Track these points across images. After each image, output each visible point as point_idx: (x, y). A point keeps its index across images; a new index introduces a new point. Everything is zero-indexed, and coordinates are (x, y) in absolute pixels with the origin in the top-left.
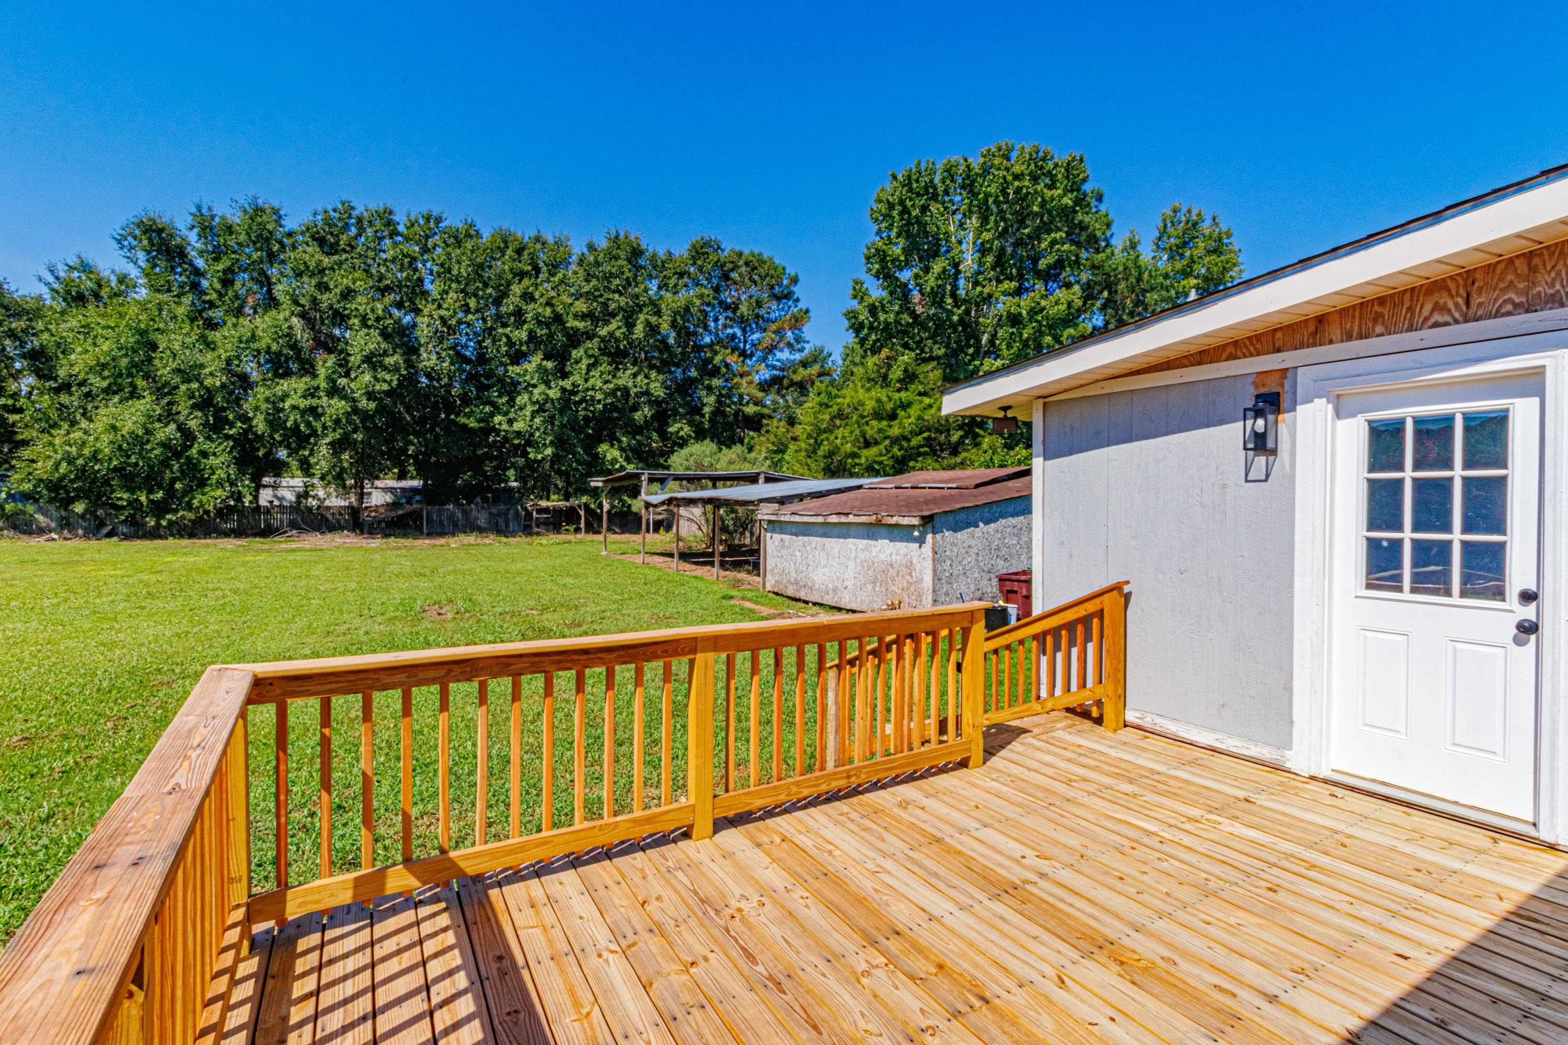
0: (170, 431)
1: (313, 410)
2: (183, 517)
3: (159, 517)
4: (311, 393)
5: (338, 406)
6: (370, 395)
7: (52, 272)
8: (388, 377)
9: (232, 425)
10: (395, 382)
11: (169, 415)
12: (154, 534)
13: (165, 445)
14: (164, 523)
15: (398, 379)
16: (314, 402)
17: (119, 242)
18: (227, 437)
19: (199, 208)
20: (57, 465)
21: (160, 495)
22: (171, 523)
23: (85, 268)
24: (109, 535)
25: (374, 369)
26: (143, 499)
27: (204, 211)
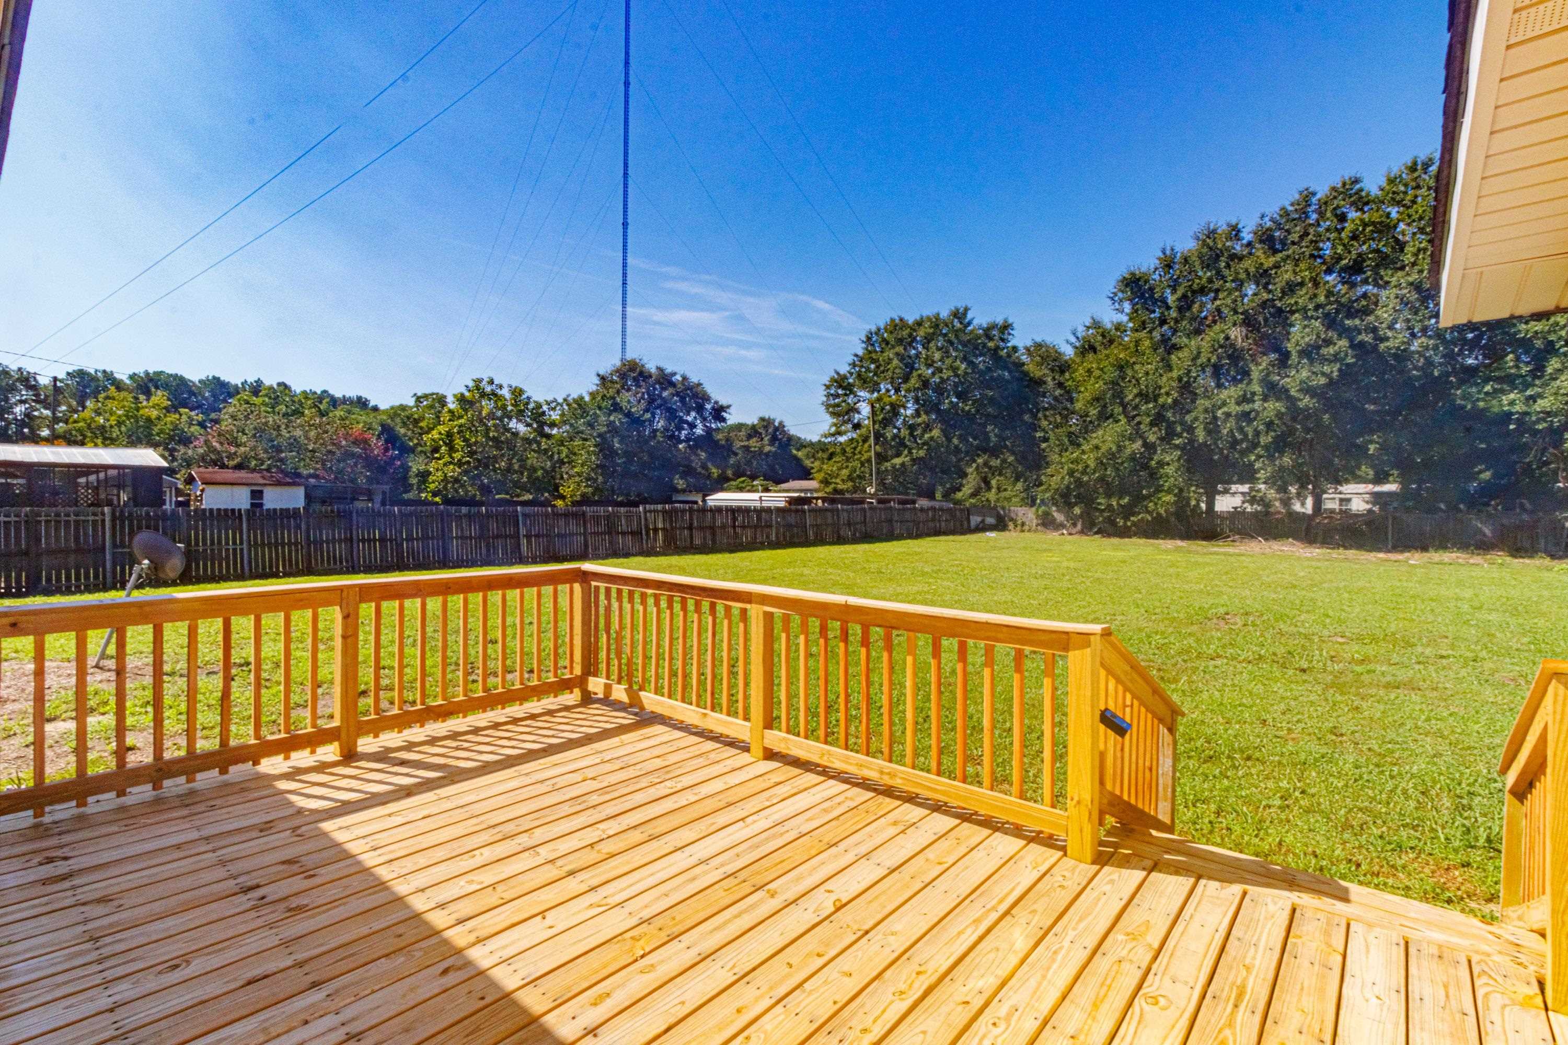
0: (1137, 445)
1: (1246, 416)
2: (1142, 519)
3: (1126, 518)
4: (1244, 399)
5: (1273, 407)
6: (1308, 390)
7: (1074, 334)
8: (1326, 369)
9: (1180, 436)
10: (1335, 374)
11: (1138, 434)
12: (1124, 533)
13: (1132, 458)
14: (1129, 524)
15: (1340, 370)
16: (1247, 407)
17: (1112, 299)
18: (1177, 447)
19: (1164, 252)
20: (1063, 478)
21: (1126, 500)
22: (1134, 524)
23: (1096, 325)
24: (1096, 533)
25: (1312, 361)
26: (1114, 503)
27: (1168, 252)
